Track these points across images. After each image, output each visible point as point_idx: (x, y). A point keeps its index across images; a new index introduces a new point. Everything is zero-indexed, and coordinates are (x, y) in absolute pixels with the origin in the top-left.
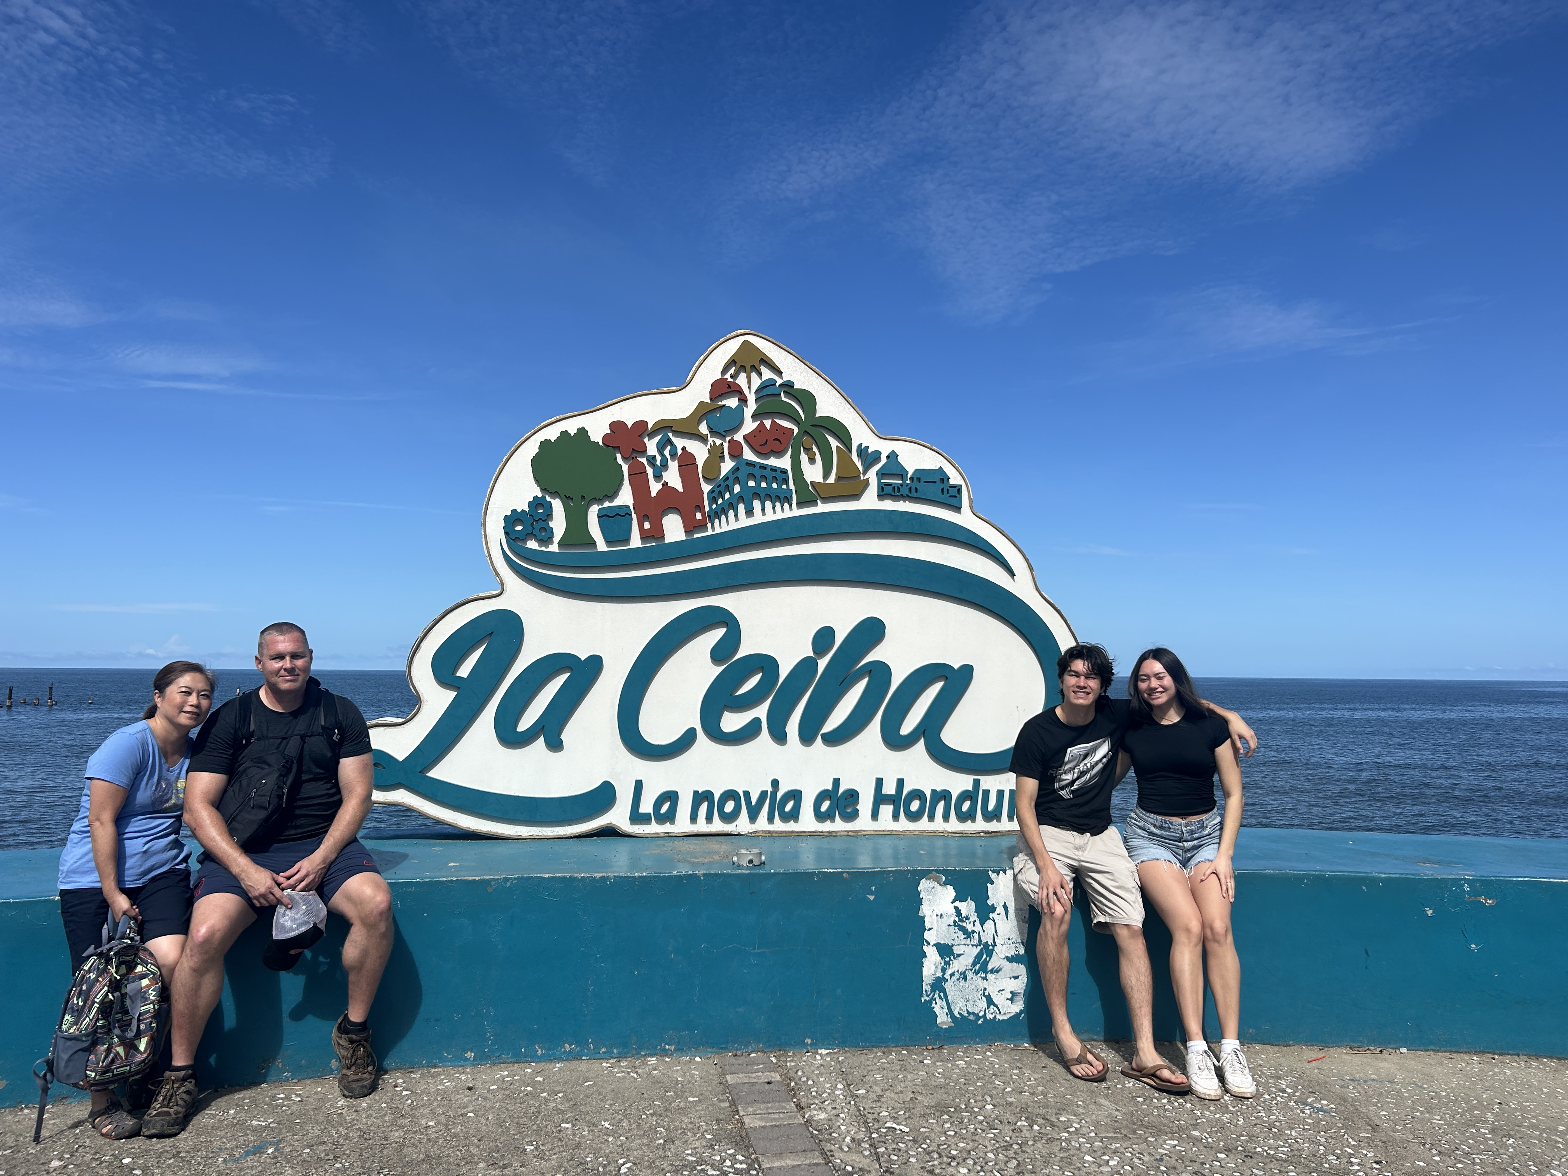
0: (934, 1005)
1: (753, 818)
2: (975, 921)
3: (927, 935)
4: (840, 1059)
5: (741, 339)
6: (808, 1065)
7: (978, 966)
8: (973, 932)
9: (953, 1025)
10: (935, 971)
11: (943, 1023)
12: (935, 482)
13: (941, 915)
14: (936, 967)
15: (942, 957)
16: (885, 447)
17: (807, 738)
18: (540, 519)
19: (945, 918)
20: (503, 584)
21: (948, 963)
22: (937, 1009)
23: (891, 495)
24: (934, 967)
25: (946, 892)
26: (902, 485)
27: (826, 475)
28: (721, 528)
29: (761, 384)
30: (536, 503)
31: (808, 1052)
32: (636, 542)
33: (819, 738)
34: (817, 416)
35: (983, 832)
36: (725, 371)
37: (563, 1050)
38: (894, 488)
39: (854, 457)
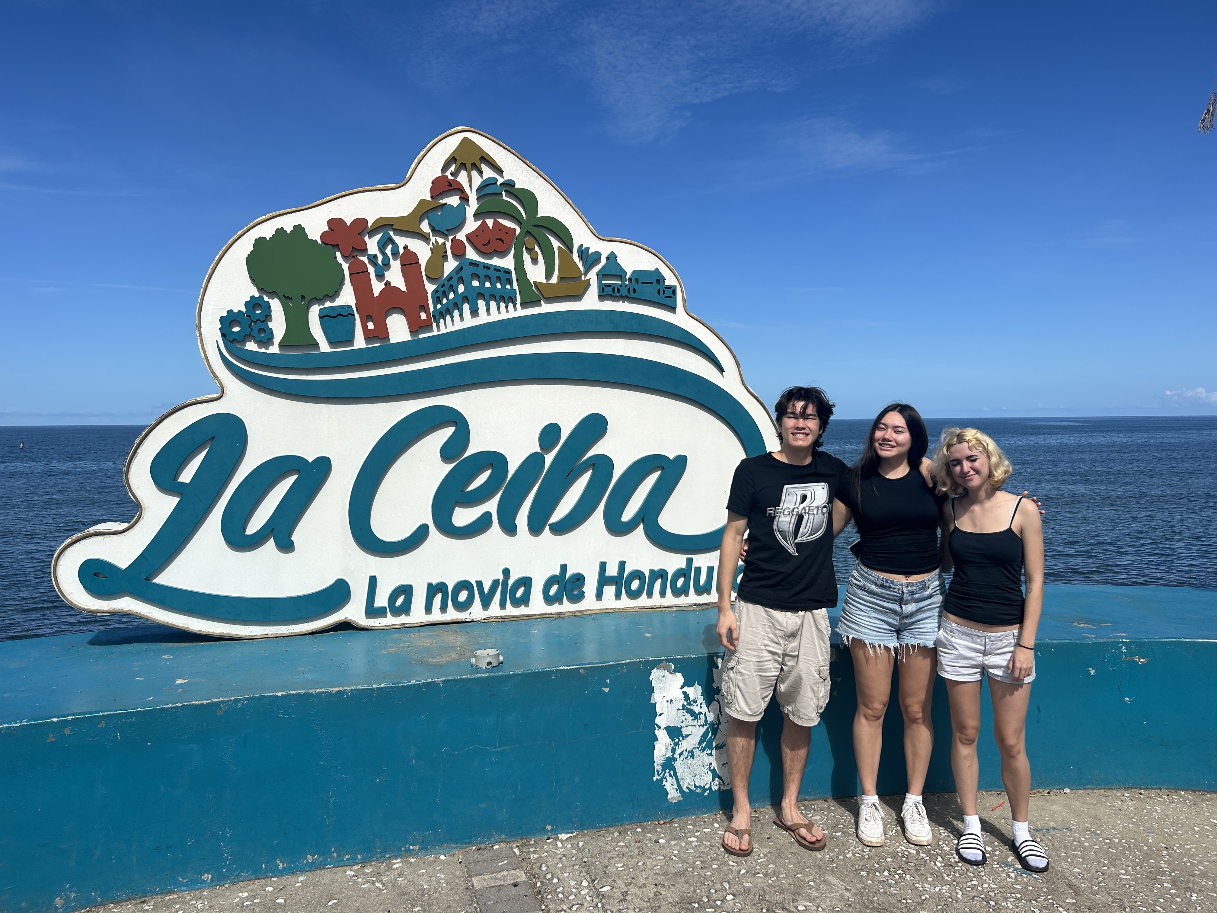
0: (664, 783)
1: (486, 605)
2: (701, 704)
3: (658, 720)
4: (581, 844)
5: (462, 136)
6: (550, 856)
7: (705, 743)
8: (700, 713)
9: (682, 799)
10: (666, 752)
11: (673, 798)
12: (652, 283)
13: (671, 701)
14: (667, 749)
15: (672, 738)
16: (604, 248)
17: (535, 528)
18: (258, 320)
19: (674, 703)
20: (222, 387)
21: (676, 744)
22: (667, 786)
23: (611, 295)
24: (664, 748)
25: (676, 679)
26: (621, 286)
27: (549, 276)
28: (446, 328)
29: (482, 182)
30: (253, 304)
31: (549, 839)
32: (360, 342)
33: (547, 528)
34: (539, 215)
35: (695, 604)
36: (445, 168)
37: (305, 862)
38: (614, 289)
39: (576, 257)
